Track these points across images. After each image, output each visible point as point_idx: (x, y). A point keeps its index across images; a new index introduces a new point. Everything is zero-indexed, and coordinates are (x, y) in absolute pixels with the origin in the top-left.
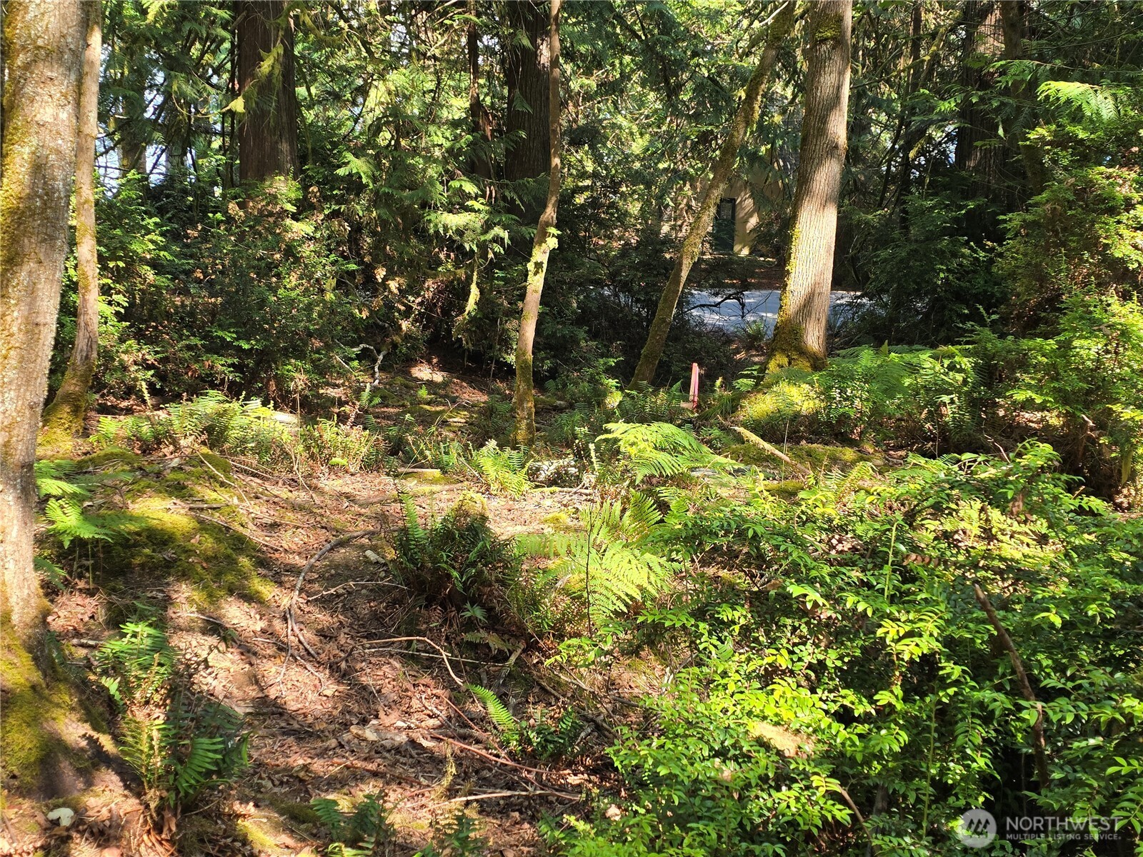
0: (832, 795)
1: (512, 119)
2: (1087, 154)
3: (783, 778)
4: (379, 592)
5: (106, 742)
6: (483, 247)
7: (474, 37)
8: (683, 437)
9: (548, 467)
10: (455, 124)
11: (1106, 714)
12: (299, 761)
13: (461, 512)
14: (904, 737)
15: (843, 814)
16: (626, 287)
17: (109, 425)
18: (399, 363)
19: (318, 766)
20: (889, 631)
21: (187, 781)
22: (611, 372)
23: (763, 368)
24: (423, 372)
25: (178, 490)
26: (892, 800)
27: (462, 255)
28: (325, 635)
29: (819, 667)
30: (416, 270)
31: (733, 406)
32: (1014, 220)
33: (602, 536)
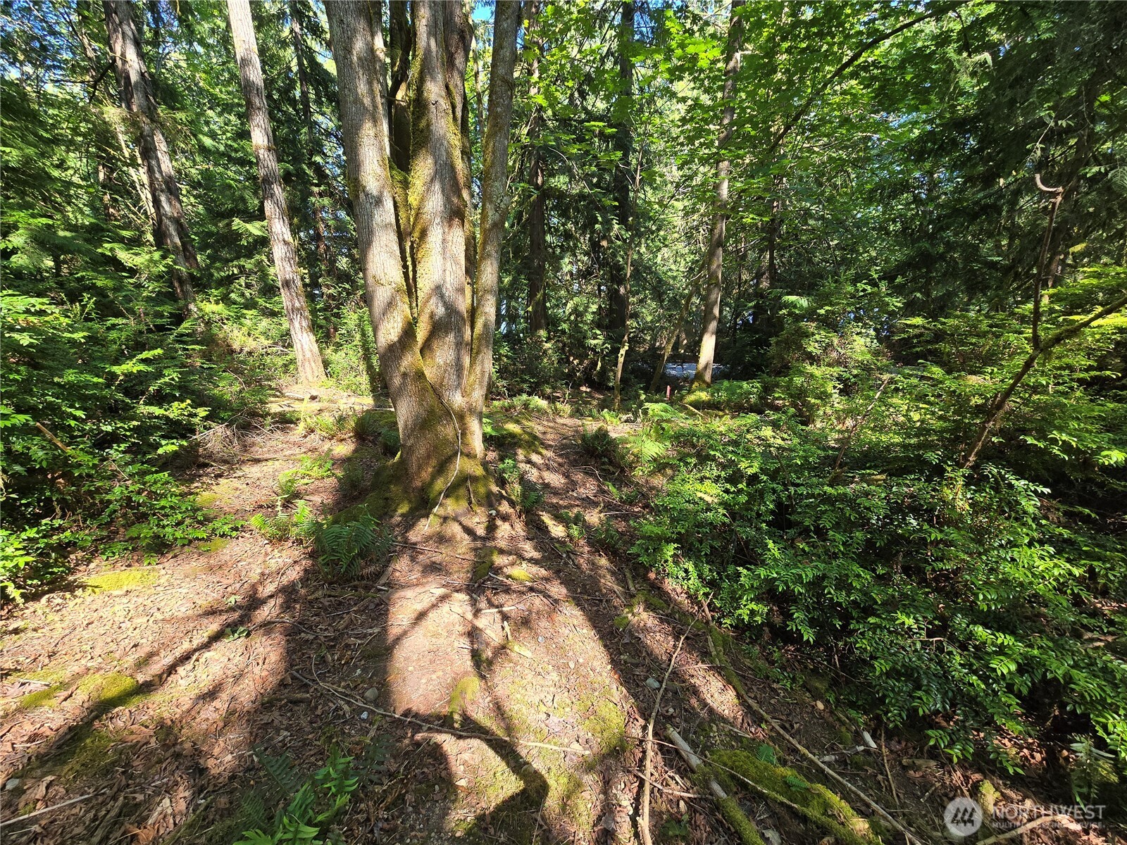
0: (724, 515)
1: (611, 311)
2: (798, 318)
3: (709, 509)
4: (576, 453)
5: (503, 492)
6: (602, 350)
7: (599, 287)
8: (669, 407)
9: (624, 417)
10: (593, 313)
11: (817, 491)
12: (555, 501)
13: (600, 429)
14: (746, 498)
15: (727, 521)
16: (646, 363)
17: (496, 403)
18: (576, 386)
19: (561, 502)
20: (742, 466)
21: (527, 505)
22: (641, 389)
23: (691, 387)
24: (583, 389)
25: (517, 422)
26: (742, 517)
27: (596, 353)
28: (560, 465)
29: (719, 476)
30: (581, 357)
31: (682, 398)
32: (773, 340)
33: (644, 438)
